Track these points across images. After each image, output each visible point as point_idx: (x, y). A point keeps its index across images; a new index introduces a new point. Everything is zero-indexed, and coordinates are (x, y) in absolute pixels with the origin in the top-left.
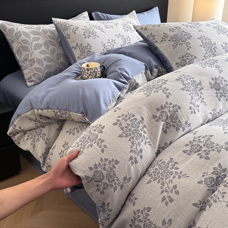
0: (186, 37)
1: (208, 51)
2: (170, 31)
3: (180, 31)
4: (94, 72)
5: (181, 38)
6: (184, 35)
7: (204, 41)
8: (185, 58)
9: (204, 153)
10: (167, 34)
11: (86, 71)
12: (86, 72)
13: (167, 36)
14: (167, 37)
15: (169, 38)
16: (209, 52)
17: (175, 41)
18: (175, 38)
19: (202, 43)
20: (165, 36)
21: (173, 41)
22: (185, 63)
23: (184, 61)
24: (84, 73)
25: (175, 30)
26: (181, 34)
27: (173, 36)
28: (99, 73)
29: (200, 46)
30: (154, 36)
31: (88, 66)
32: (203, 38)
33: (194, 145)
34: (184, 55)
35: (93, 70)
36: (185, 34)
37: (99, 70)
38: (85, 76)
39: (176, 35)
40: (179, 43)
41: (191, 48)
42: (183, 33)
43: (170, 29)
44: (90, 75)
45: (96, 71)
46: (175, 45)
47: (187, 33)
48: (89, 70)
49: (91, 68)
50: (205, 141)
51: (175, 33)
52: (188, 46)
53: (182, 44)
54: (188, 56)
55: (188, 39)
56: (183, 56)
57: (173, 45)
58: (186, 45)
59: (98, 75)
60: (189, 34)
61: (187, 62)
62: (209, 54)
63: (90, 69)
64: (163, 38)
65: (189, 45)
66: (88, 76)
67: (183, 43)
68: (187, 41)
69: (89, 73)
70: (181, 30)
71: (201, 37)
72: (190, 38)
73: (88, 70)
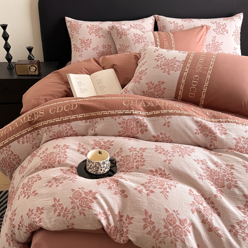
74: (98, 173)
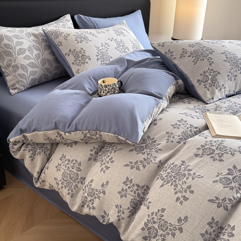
0: (208, 52)
1: (233, 66)
2: (189, 46)
3: (201, 47)
4: (113, 88)
5: (202, 54)
6: (205, 50)
7: (228, 56)
8: (207, 74)
9: (217, 156)
10: (186, 50)
11: (104, 87)
12: (104, 89)
13: (186, 51)
14: (186, 53)
15: (189, 54)
16: (235, 67)
17: (195, 57)
18: (195, 53)
19: (227, 58)
20: (184, 52)
21: (193, 57)
22: (207, 79)
23: (206, 77)
24: (101, 90)
25: (195, 45)
26: (202, 49)
27: (193, 51)
28: (118, 89)
29: (224, 60)
30: (172, 52)
31: (104, 82)
32: (227, 52)
33: (206, 148)
34: (206, 71)
35: (111, 87)
36: (207, 49)
37: (117, 86)
38: (103, 94)
39: (197, 51)
40: (200, 59)
41: (213, 63)
42: (204, 49)
43: (189, 45)
44: (108, 92)
45: (115, 87)
46: (196, 60)
47: (209, 48)
48: (108, 87)
49: (110, 84)
50: (217, 145)
51: (194, 48)
52: (210, 62)
53: (203, 60)
54: (211, 72)
55: (210, 54)
56: (204, 72)
57: (193, 61)
58: (208, 60)
59: (117, 92)
60: (211, 49)
61: (210, 78)
62: (235, 70)
63: (108, 85)
64: (181, 55)
65: (211, 60)
66: (106, 93)
67: (205, 58)
68: (209, 56)
69: (107, 90)
70: (202, 45)
71: (224, 52)
72: (213, 53)
73: (106, 86)
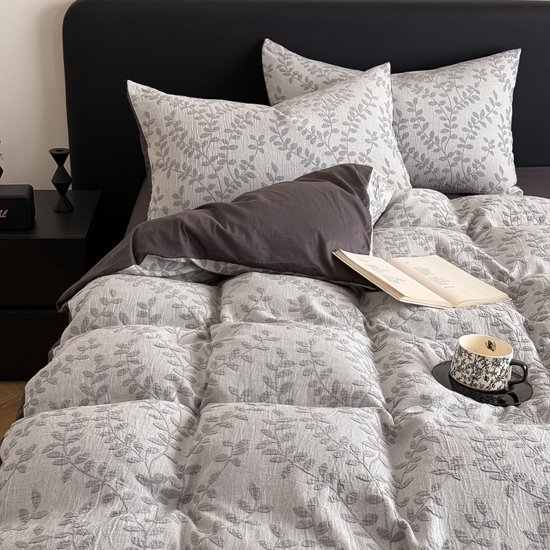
74: (476, 385)
